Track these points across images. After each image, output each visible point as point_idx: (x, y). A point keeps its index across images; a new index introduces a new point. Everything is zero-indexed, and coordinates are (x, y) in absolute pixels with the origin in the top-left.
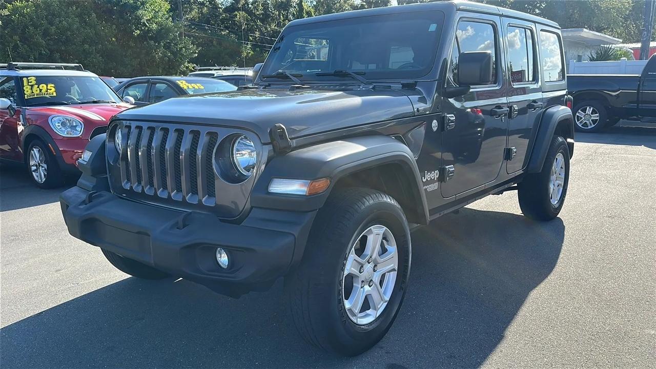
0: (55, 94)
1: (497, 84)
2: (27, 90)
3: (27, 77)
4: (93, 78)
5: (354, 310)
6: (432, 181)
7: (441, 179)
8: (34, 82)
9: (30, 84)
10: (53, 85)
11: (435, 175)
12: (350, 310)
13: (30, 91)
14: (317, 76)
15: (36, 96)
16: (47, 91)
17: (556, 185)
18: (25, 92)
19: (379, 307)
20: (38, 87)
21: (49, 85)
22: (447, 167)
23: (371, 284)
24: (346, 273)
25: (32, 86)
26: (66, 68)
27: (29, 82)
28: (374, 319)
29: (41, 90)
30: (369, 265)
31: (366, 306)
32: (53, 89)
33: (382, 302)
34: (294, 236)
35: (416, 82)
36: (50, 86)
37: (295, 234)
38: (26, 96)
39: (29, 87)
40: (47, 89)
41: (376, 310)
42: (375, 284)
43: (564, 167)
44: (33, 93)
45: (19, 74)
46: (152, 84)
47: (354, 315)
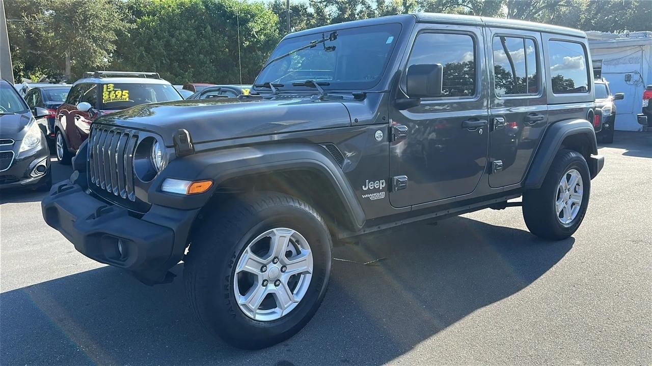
0: (127, 100)
1: (473, 96)
2: (105, 95)
3: (107, 84)
4: (165, 86)
5: (250, 306)
6: (377, 190)
7: (389, 188)
8: (112, 89)
9: (108, 90)
10: (127, 91)
11: (382, 184)
12: (243, 305)
13: (107, 97)
14: (294, 86)
15: (111, 101)
16: (121, 97)
17: (570, 202)
18: (104, 97)
19: (286, 306)
20: (115, 93)
21: (124, 92)
22: (396, 177)
23: (277, 284)
24: (238, 270)
25: (110, 92)
26: (148, 76)
27: (108, 89)
28: (279, 317)
29: (116, 96)
30: (275, 265)
31: (270, 302)
32: (127, 95)
33: (291, 302)
34: (173, 231)
35: (365, 93)
36: (125, 92)
37: (173, 229)
38: (104, 100)
39: (107, 93)
40: (122, 95)
41: (282, 309)
42: (283, 284)
43: (581, 183)
44: (109, 98)
45: (100, 81)
46: (222, 91)
47: (250, 310)
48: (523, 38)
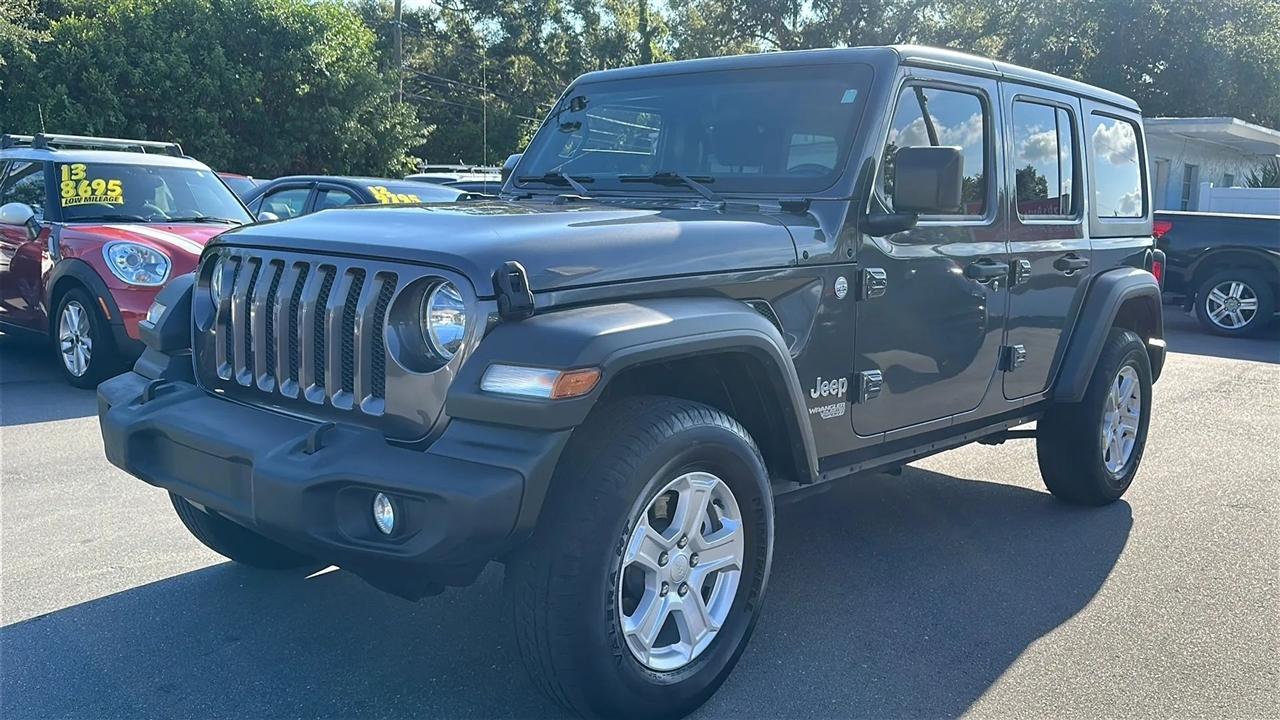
0: (120, 201)
1: (984, 216)
2: (67, 190)
3: (70, 164)
4: (200, 174)
5: (642, 636)
6: (832, 399)
7: (853, 396)
8: (82, 175)
9: (73, 177)
10: (118, 182)
11: (839, 387)
12: (633, 636)
13: (72, 192)
14: (622, 181)
15: (82, 202)
16: (106, 194)
17: (1120, 432)
18: (63, 194)
19: (697, 638)
20: (90, 185)
21: (111, 182)
22: (866, 373)
23: (683, 591)
24: (627, 561)
25: (78, 182)
26: (150, 150)
27: (72, 174)
28: (685, 662)
29: (94, 191)
30: (681, 552)
31: (670, 632)
32: (119, 190)
33: (705, 630)
34: (521, 474)
35: (809, 201)
36: (114, 184)
37: (525, 475)
38: (64, 201)
39: (72, 184)
40: (107, 189)
41: (690, 643)
42: (693, 592)
43: (1138, 396)
44: (77, 195)
45: (53, 156)
46: (319, 190)
47: (642, 648)
48: (1055, 107)
